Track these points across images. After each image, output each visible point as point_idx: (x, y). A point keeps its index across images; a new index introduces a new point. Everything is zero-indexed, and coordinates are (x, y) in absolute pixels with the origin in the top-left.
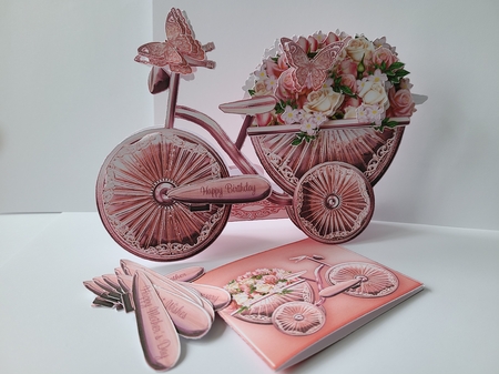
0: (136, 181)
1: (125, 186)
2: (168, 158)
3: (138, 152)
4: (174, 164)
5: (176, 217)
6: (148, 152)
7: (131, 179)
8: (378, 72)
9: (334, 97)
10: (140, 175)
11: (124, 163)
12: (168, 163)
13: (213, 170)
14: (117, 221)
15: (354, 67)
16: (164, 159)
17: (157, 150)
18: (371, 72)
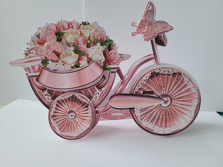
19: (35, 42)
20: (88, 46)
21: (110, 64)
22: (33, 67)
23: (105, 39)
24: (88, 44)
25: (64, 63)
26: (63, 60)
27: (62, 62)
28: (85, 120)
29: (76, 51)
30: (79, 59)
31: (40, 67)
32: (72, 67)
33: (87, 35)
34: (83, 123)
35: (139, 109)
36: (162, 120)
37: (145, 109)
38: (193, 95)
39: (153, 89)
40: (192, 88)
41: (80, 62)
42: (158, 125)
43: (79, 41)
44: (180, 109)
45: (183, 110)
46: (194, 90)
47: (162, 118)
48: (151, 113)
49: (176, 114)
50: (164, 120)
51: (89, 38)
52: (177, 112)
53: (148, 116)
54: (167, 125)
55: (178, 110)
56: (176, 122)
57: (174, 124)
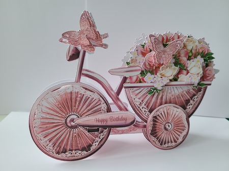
0: (55, 114)
1: (48, 116)
2: (76, 100)
3: (57, 97)
4: (79, 104)
5: (78, 135)
6: (64, 96)
7: (52, 112)
8: (199, 57)
9: (175, 69)
10: (58, 110)
11: (49, 103)
12: (76, 103)
13: (103, 108)
14: (42, 138)
15: (187, 54)
16: (73, 101)
17: (69, 95)
18: (196, 56)
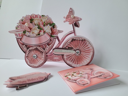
19: (21, 23)
20: (44, 26)
21: (54, 34)
22: (19, 34)
23: (52, 23)
24: (44, 25)
25: (33, 33)
26: (32, 31)
27: (32, 32)
28: (41, 59)
29: (39, 28)
30: (40, 31)
31: (22, 34)
32: (37, 35)
33: (44, 21)
34: (40, 60)
35: (66, 55)
36: (76, 61)
37: (69, 55)
38: (91, 50)
39: (73, 47)
40: (90, 47)
41: (40, 33)
42: (74, 63)
43: (40, 23)
44: (84, 56)
45: (86, 57)
46: (91, 48)
47: (76, 60)
48: (71, 57)
49: (83, 58)
50: (77, 61)
51: (45, 22)
52: (83, 57)
53: (70, 58)
54: (78, 63)
55: (83, 56)
56: (82, 62)
57: (81, 63)
